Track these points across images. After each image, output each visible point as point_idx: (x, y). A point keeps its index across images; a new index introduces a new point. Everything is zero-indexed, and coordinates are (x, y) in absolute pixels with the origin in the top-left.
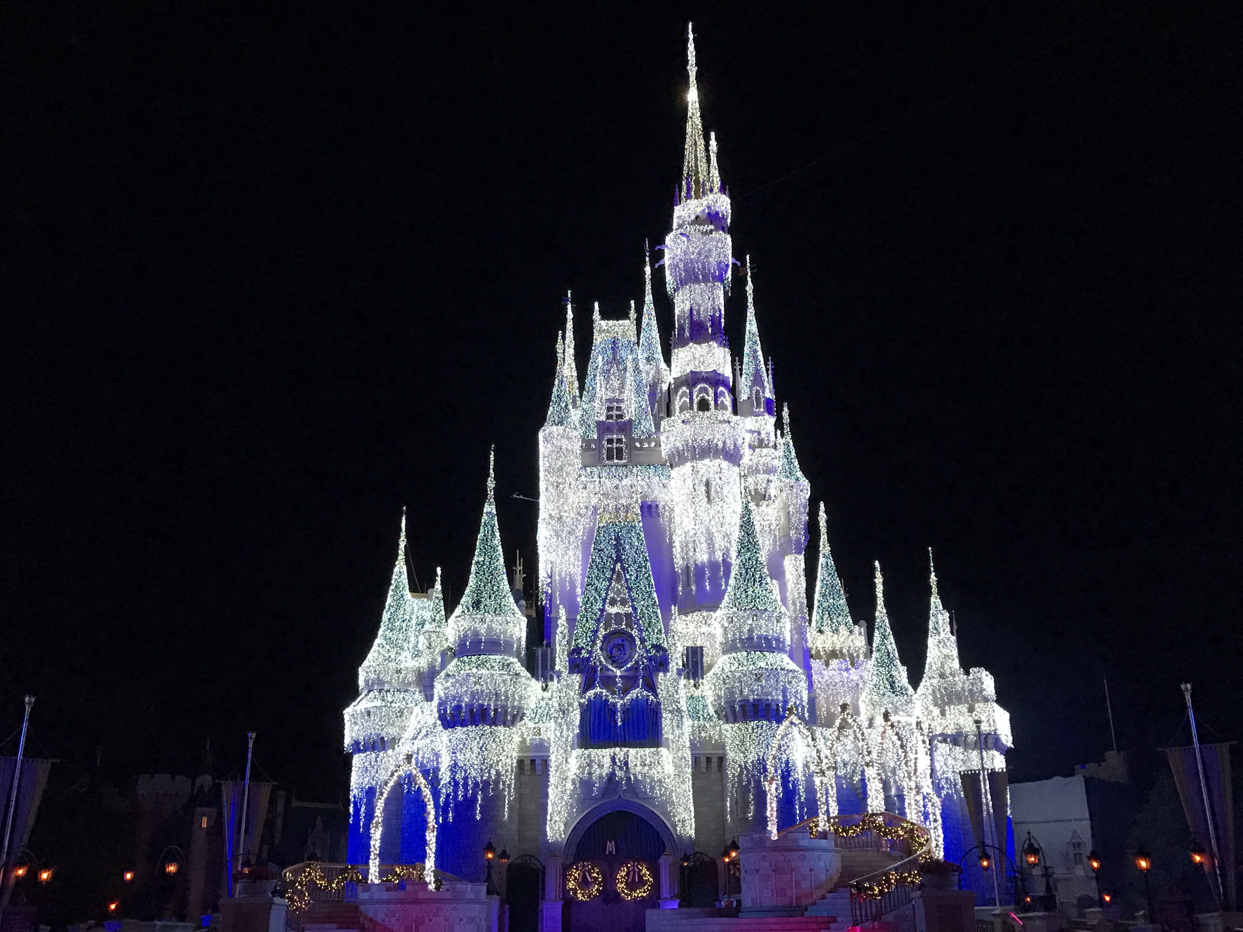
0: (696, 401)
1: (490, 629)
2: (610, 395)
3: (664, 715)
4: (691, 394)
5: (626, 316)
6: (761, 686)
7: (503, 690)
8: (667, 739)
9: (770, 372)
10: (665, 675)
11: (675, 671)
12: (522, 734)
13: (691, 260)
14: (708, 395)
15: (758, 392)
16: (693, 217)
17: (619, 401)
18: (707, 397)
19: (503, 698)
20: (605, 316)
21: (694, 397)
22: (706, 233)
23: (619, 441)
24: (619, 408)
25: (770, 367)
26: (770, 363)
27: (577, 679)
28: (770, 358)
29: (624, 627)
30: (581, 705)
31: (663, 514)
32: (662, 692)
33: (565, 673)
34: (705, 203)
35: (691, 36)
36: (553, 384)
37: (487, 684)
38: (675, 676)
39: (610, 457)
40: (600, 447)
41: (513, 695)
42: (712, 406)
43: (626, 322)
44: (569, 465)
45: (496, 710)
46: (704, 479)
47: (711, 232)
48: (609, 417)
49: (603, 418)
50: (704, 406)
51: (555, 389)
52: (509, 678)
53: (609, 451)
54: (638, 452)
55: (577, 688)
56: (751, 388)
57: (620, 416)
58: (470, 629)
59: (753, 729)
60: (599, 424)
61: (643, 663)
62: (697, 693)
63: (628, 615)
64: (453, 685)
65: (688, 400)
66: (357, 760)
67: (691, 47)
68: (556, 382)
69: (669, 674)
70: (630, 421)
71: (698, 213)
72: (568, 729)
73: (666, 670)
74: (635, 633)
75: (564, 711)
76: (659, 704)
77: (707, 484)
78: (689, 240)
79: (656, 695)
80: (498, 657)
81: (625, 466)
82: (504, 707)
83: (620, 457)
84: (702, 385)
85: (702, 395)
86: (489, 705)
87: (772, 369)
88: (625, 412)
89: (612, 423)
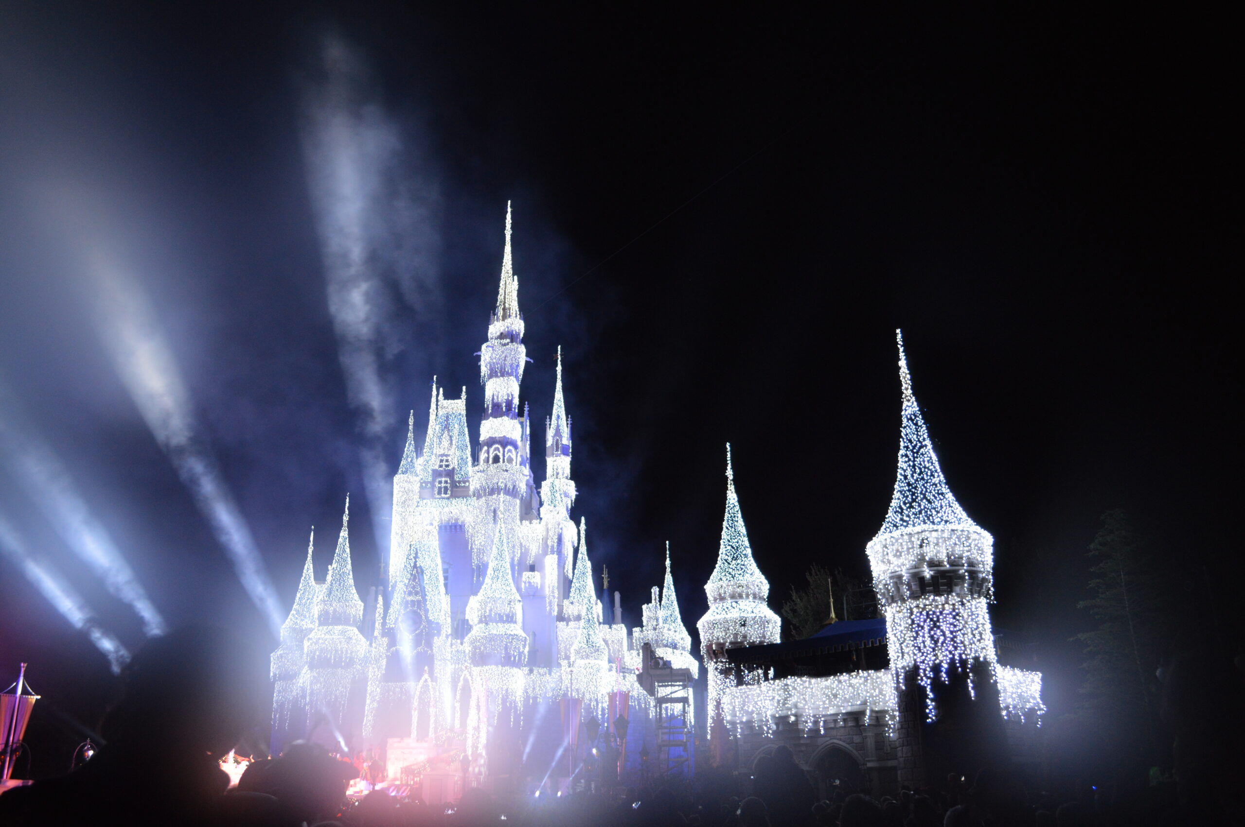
0: (491, 456)
1: (335, 610)
2: (442, 452)
3: (435, 662)
4: (488, 452)
5: (459, 397)
6: (492, 645)
7: (339, 648)
8: (436, 677)
9: (569, 426)
10: (438, 638)
11: (444, 635)
12: (353, 674)
13: (494, 363)
14: (499, 452)
15: (557, 440)
16: (498, 334)
17: (447, 456)
18: (498, 454)
19: (340, 652)
20: (447, 397)
21: (490, 454)
22: (505, 345)
23: (446, 482)
24: (447, 461)
25: (569, 422)
26: (569, 419)
27: (385, 640)
28: (570, 416)
29: (416, 609)
30: (387, 656)
31: (468, 531)
32: (435, 650)
33: (379, 637)
34: (506, 324)
35: (509, 210)
36: (405, 446)
37: (330, 644)
38: (444, 638)
39: (439, 493)
40: (433, 486)
41: (347, 651)
42: (501, 460)
43: (459, 401)
44: (409, 500)
45: (335, 659)
46: (492, 508)
47: (508, 344)
48: (441, 466)
49: (437, 467)
50: (496, 459)
51: (406, 449)
52: (344, 640)
53: (440, 488)
54: (458, 489)
55: (385, 646)
56: (553, 437)
57: (447, 466)
58: (323, 610)
59: (487, 670)
60: (434, 471)
61: (426, 630)
62: (461, 648)
63: (419, 602)
64: (311, 645)
65: (487, 456)
66: (278, 686)
67: (509, 216)
68: (407, 445)
69: (441, 638)
70: (454, 469)
71: (502, 331)
72: (378, 671)
73: (439, 634)
74: (422, 613)
75: (377, 661)
76: (433, 655)
77: (495, 511)
78: (493, 350)
79: (432, 650)
80: (340, 627)
81: (448, 498)
82: (341, 658)
83: (446, 493)
84: (496, 446)
85: (495, 452)
86: (331, 657)
87: (571, 424)
88: (451, 463)
89: (442, 471)
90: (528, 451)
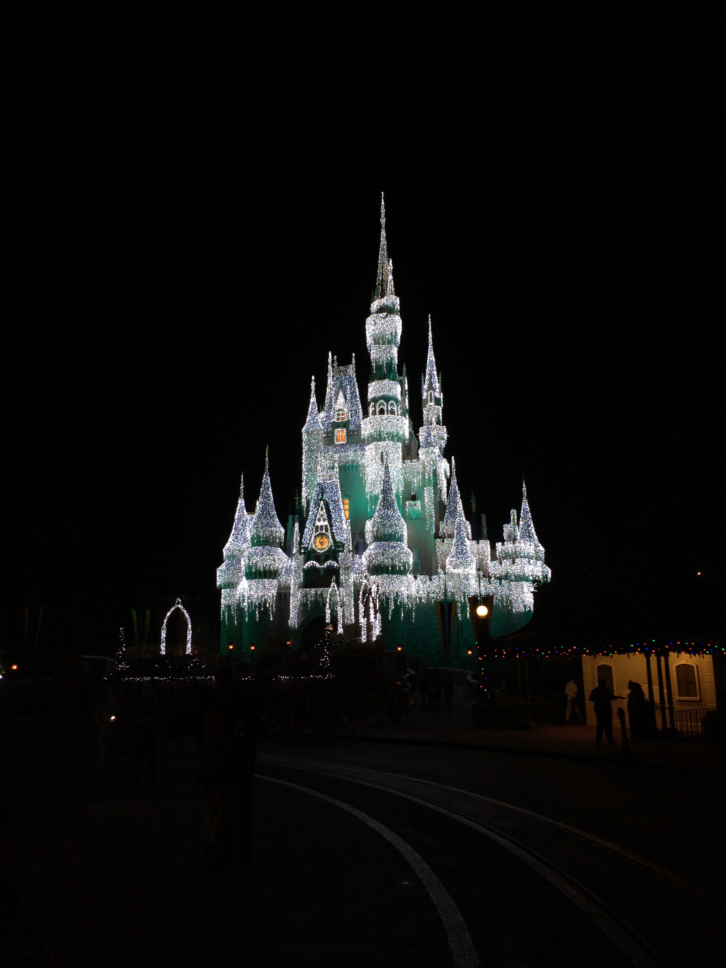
1: (264, 534)
2: (339, 408)
3: (341, 571)
5: (350, 363)
7: (269, 562)
9: (440, 381)
11: (347, 551)
12: (279, 582)
13: (376, 334)
15: (431, 394)
16: (379, 308)
17: (343, 410)
18: (383, 407)
19: (269, 566)
20: (341, 363)
21: (377, 408)
22: (384, 317)
23: (343, 432)
25: (440, 378)
27: (302, 557)
28: (440, 373)
29: (324, 531)
30: (304, 569)
31: (361, 470)
32: (341, 562)
33: (297, 554)
34: (384, 300)
35: (383, 200)
40: (333, 435)
41: (273, 567)
42: (385, 412)
43: (350, 367)
45: (265, 571)
46: (380, 451)
48: (338, 419)
49: (335, 420)
50: (382, 412)
52: (273, 556)
54: (352, 437)
55: (302, 561)
56: (428, 390)
57: (343, 419)
58: (255, 534)
59: (381, 578)
60: (333, 423)
61: (332, 549)
62: (360, 561)
63: (326, 526)
65: (374, 409)
66: (223, 592)
67: (383, 206)
69: (344, 553)
70: (348, 421)
71: (381, 306)
72: (298, 580)
74: (329, 534)
75: (297, 572)
76: (339, 568)
77: (382, 454)
79: (338, 563)
80: (269, 547)
81: (345, 445)
83: (343, 440)
84: (382, 401)
85: (380, 407)
88: (346, 416)
89: (339, 423)
90: (407, 403)
